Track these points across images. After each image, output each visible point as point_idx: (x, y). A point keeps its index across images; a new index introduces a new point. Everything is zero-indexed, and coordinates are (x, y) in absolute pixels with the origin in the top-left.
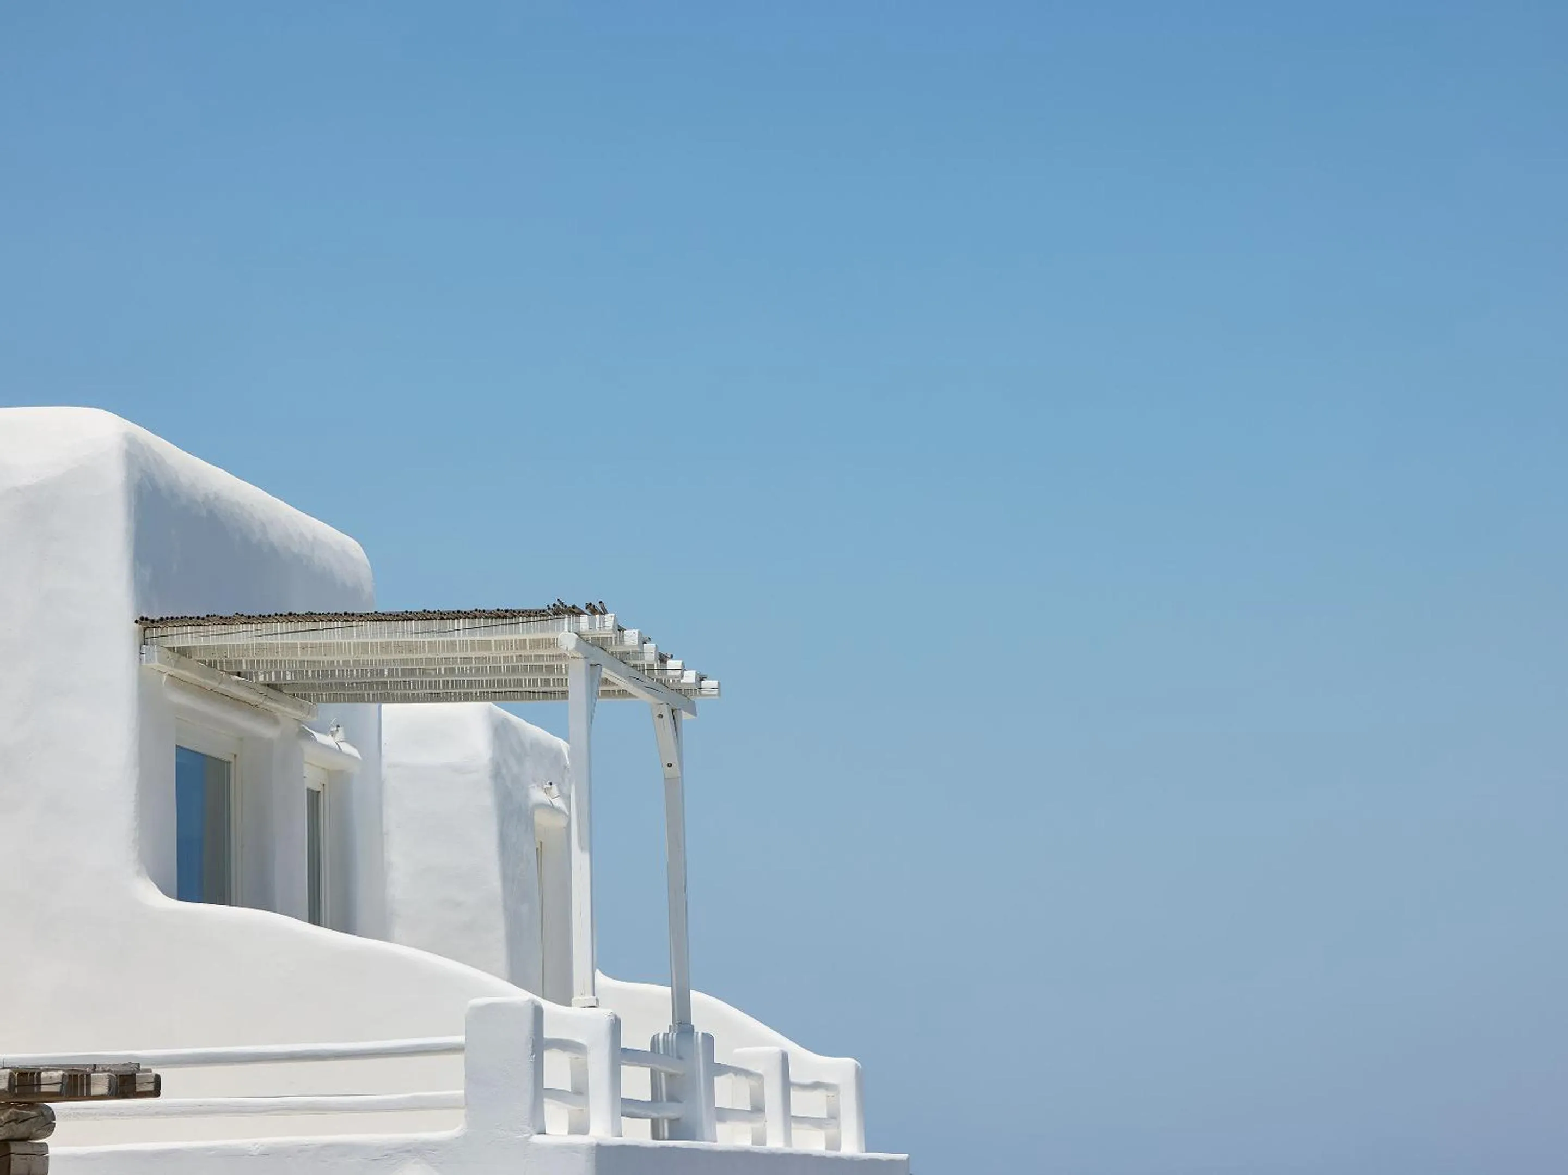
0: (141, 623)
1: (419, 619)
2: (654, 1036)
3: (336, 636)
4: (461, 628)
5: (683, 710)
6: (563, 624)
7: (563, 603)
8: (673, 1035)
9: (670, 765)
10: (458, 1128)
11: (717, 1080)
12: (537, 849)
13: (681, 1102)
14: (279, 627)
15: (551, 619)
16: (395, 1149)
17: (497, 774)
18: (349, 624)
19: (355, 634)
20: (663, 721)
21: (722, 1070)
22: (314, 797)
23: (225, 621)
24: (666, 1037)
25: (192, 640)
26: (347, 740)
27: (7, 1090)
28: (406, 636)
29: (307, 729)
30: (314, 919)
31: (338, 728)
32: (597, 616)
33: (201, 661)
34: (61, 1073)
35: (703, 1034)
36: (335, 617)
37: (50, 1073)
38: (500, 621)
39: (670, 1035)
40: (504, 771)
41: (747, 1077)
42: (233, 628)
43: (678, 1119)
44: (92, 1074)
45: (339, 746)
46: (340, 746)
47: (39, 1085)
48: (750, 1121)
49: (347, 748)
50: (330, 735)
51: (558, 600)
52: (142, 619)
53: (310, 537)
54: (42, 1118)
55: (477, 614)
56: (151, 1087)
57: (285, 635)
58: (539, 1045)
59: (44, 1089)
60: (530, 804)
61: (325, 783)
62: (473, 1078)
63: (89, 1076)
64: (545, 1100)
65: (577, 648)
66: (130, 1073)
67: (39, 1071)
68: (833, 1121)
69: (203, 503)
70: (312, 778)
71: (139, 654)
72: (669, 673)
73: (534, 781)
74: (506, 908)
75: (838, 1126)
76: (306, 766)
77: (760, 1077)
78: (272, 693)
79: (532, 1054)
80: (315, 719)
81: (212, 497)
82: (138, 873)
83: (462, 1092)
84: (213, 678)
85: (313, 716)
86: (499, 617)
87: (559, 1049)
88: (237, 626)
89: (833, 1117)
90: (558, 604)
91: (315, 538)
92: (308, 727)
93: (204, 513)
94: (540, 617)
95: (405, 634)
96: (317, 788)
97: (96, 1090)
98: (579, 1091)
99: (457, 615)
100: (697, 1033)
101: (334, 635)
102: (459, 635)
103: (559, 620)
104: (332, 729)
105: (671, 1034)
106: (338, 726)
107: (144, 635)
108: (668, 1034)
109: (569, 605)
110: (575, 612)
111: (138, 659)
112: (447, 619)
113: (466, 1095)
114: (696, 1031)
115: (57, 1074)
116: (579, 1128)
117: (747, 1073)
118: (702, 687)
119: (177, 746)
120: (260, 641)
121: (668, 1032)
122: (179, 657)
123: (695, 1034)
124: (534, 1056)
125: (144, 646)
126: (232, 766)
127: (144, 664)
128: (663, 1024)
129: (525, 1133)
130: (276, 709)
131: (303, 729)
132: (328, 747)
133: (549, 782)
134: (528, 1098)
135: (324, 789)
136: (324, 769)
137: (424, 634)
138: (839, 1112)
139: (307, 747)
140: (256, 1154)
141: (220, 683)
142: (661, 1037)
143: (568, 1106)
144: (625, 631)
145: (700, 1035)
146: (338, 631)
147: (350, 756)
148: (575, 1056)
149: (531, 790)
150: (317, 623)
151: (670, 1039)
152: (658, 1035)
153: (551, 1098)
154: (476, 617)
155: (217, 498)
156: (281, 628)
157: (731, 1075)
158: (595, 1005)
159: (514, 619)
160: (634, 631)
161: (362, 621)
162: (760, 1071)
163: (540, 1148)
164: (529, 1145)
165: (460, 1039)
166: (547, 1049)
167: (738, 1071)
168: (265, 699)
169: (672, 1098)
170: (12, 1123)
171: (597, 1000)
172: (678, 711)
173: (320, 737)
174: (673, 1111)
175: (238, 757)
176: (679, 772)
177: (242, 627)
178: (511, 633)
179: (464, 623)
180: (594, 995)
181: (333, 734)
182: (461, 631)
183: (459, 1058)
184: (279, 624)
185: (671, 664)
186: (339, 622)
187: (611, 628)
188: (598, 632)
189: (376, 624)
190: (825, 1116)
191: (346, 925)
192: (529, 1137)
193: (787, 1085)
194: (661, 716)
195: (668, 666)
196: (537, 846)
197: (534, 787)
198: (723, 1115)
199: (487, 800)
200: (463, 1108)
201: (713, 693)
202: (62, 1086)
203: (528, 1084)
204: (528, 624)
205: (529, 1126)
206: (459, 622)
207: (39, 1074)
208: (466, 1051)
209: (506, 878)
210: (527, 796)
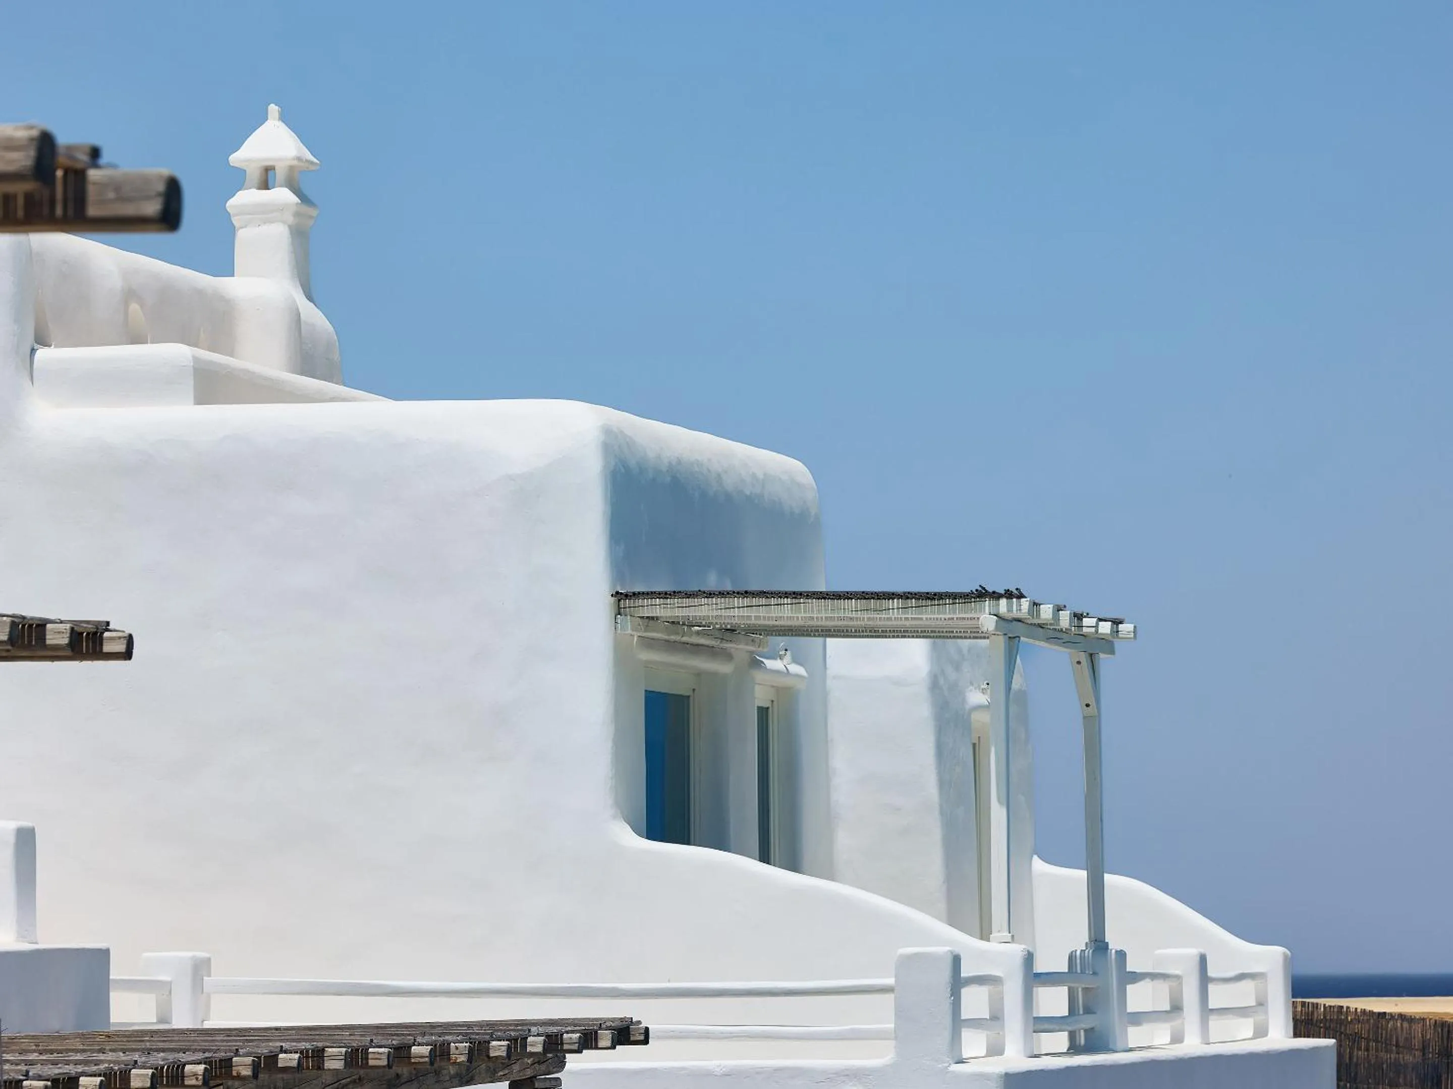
0: (615, 597)
1: (858, 598)
2: (1072, 952)
3: (786, 611)
4: (895, 607)
5: (1101, 652)
6: (985, 606)
7: (984, 588)
8: (1089, 952)
9: (1088, 705)
10: (889, 1057)
11: (1129, 988)
12: (974, 745)
13: (1094, 1013)
14: (737, 602)
15: (974, 602)
16: (836, 1074)
17: (935, 685)
18: (797, 601)
19: (803, 610)
20: (1081, 667)
21: (1136, 977)
22: (763, 713)
23: (689, 595)
24: (1083, 954)
25: (660, 611)
26: (796, 660)
27: (542, 1052)
28: (847, 613)
29: (758, 658)
30: (765, 857)
31: (786, 652)
32: (1014, 600)
33: (667, 622)
34: (578, 1035)
35: (1116, 951)
36: (786, 595)
37: (570, 1035)
38: (929, 602)
39: (1086, 952)
40: (942, 681)
41: (1164, 980)
42: (696, 601)
43: (1092, 1029)
44: (599, 1031)
45: (786, 668)
46: (788, 668)
47: (562, 1044)
48: (1166, 1021)
49: (795, 669)
50: (779, 658)
51: (980, 586)
52: (617, 593)
53: (761, 476)
54: (556, 1058)
55: (909, 596)
56: (642, 1038)
57: (741, 609)
58: (957, 983)
59: (566, 1047)
60: (967, 707)
61: (773, 699)
62: (901, 1013)
63: (596, 1033)
64: (963, 1030)
65: (997, 628)
66: (625, 1026)
67: (561, 1033)
68: (1261, 1007)
69: (668, 471)
70: (761, 696)
71: (614, 622)
72: (1085, 630)
73: (972, 684)
74: (942, 813)
75: (1266, 1013)
76: (757, 688)
77: (1178, 977)
78: (728, 634)
79: (951, 996)
80: (765, 650)
81: (674, 463)
82: (614, 817)
83: (892, 1026)
84: (678, 634)
85: (763, 648)
86: (929, 598)
87: (977, 984)
88: (699, 600)
89: (1261, 1004)
90: (980, 589)
91: (765, 475)
92: (758, 656)
93: (668, 479)
94: (965, 599)
95: (847, 610)
96: (765, 705)
97: (601, 1044)
98: (996, 1017)
99: (891, 596)
100: (1111, 950)
101: (784, 610)
102: (893, 613)
103: (981, 602)
104: (781, 653)
105: (1087, 950)
106: (786, 650)
107: (619, 605)
108: (1085, 950)
109: (990, 590)
110: (996, 596)
111: (613, 628)
112: (883, 599)
113: (895, 1027)
114: (1110, 947)
115: (576, 1036)
116: (995, 1050)
117: (1164, 976)
118: (1119, 630)
119: (646, 691)
120: (719, 613)
121: (1084, 949)
122: (648, 623)
123: (1109, 951)
124: (953, 998)
125: (619, 616)
126: (691, 698)
127: (619, 631)
128: (1080, 940)
129: (945, 1063)
130: (731, 648)
131: (755, 658)
132: (778, 672)
133: (985, 683)
134: (947, 1034)
135: (772, 706)
136: (773, 687)
137: (863, 611)
138: (1267, 998)
139: (758, 676)
140: (719, 1074)
141: (682, 637)
142: (1078, 953)
143: (986, 1032)
144: (1041, 606)
145: (1113, 951)
146: (787, 607)
147: (798, 676)
148: (991, 987)
149: (968, 694)
150: (770, 600)
151: (1086, 954)
152: (1076, 950)
153: (968, 1027)
154: (908, 598)
155: (679, 462)
156: (738, 602)
157: (1148, 980)
158: (1010, 941)
159: (941, 601)
160: (1049, 606)
161: (808, 599)
162: (1177, 972)
163: (957, 1076)
164: (947, 1073)
165: (890, 981)
166: (963, 987)
167: (1153, 976)
168: (721, 642)
169: (1088, 1011)
170: (535, 1065)
171: (1013, 936)
172: (1096, 655)
173: (769, 664)
174: (1088, 1022)
175: (695, 692)
176: (1096, 710)
177: (704, 601)
178: (939, 613)
179: (898, 603)
180: (1010, 933)
181: (781, 657)
182: (896, 610)
183: (890, 997)
184: (736, 599)
185: (1086, 621)
186: (789, 599)
187: (1027, 611)
188: (1015, 614)
189: (821, 602)
190: (1254, 1004)
191: (793, 864)
192: (946, 1068)
193: (1205, 980)
194: (1079, 663)
195: (1084, 623)
196: (974, 742)
197: (971, 691)
198: (1137, 1018)
199: (924, 711)
200: (893, 1039)
201: (1128, 636)
202: (579, 1046)
203: (948, 1020)
204: (954, 605)
205: (948, 1057)
206: (894, 602)
207: (562, 1035)
208: (896, 991)
209: (943, 784)
210: (964, 701)
